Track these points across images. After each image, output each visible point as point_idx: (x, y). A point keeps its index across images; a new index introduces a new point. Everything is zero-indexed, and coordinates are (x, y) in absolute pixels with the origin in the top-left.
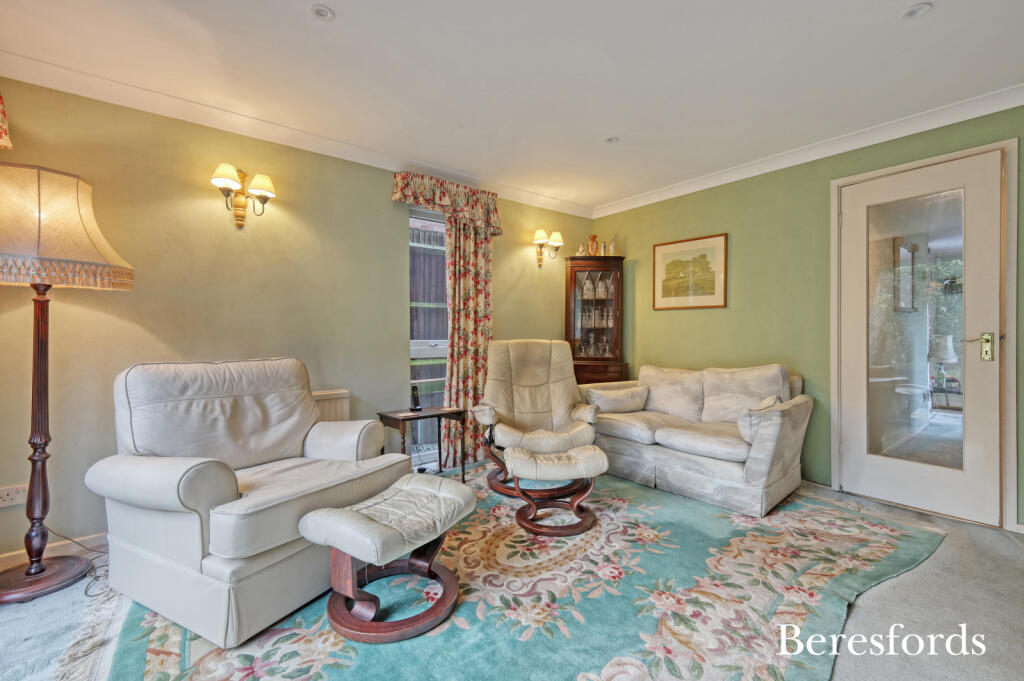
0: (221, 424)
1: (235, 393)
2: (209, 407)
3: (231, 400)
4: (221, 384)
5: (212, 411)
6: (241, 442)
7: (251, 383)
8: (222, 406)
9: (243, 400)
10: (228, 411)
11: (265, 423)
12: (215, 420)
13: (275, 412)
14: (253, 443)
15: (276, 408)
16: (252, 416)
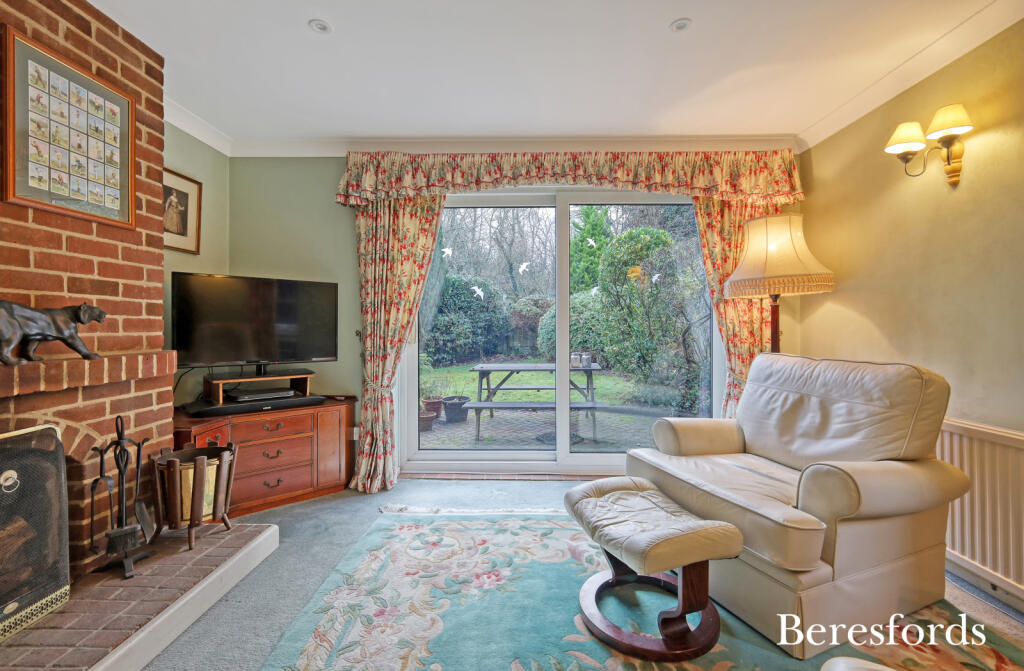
0: (776, 415)
1: (804, 391)
2: (775, 398)
3: (797, 396)
4: (796, 378)
5: (776, 401)
6: (786, 439)
7: (825, 385)
8: (786, 399)
9: (810, 399)
10: (788, 406)
11: (820, 431)
12: (774, 409)
13: (836, 425)
14: (795, 446)
15: (840, 419)
16: (810, 418)
